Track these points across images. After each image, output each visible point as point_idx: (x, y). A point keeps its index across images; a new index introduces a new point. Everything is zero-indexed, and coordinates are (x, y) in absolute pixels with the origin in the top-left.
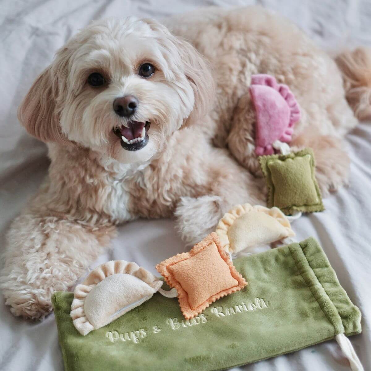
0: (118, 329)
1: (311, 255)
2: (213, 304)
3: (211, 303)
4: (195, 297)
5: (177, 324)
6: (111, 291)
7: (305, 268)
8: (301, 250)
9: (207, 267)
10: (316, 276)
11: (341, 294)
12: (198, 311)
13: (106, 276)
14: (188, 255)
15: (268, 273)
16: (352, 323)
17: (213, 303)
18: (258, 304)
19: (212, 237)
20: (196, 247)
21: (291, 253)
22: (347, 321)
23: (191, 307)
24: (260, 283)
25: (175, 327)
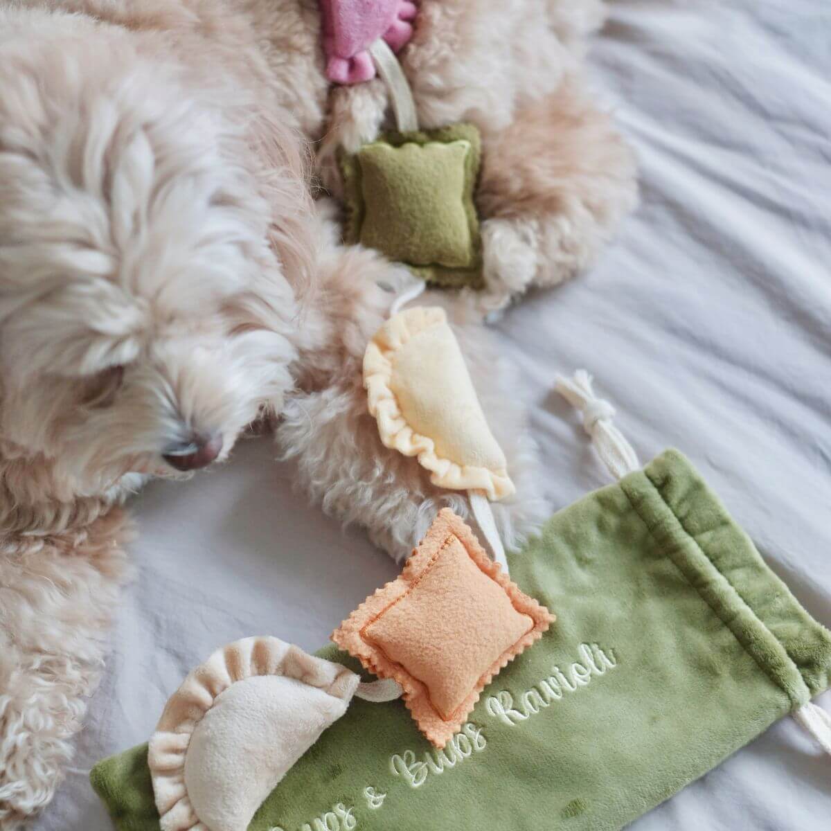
0: (281, 821)
1: (682, 501)
2: (487, 691)
3: (482, 690)
4: (448, 691)
5: (416, 768)
6: (246, 745)
7: (676, 540)
8: (654, 492)
9: (460, 611)
10: (707, 554)
11: (777, 596)
12: (461, 721)
13: (214, 694)
14: (402, 586)
15: (587, 566)
16: (825, 673)
17: (486, 687)
18: (589, 661)
19: (447, 524)
20: (417, 561)
21: (633, 505)
22: (814, 673)
23: (441, 715)
24: (578, 600)
25: (416, 778)
